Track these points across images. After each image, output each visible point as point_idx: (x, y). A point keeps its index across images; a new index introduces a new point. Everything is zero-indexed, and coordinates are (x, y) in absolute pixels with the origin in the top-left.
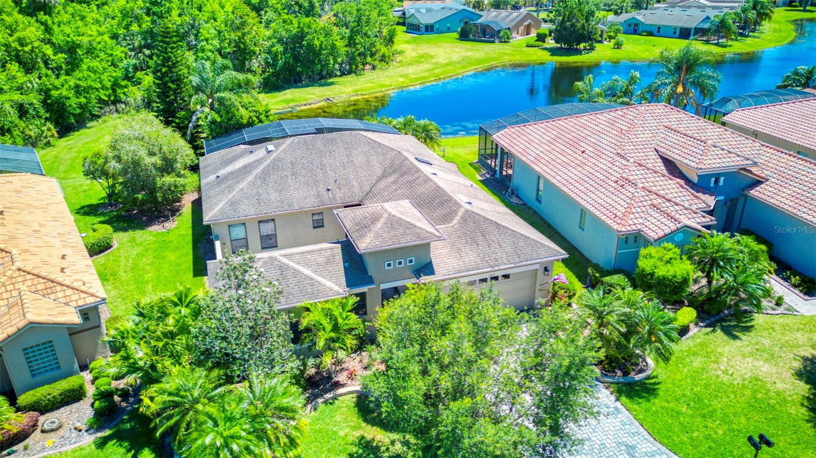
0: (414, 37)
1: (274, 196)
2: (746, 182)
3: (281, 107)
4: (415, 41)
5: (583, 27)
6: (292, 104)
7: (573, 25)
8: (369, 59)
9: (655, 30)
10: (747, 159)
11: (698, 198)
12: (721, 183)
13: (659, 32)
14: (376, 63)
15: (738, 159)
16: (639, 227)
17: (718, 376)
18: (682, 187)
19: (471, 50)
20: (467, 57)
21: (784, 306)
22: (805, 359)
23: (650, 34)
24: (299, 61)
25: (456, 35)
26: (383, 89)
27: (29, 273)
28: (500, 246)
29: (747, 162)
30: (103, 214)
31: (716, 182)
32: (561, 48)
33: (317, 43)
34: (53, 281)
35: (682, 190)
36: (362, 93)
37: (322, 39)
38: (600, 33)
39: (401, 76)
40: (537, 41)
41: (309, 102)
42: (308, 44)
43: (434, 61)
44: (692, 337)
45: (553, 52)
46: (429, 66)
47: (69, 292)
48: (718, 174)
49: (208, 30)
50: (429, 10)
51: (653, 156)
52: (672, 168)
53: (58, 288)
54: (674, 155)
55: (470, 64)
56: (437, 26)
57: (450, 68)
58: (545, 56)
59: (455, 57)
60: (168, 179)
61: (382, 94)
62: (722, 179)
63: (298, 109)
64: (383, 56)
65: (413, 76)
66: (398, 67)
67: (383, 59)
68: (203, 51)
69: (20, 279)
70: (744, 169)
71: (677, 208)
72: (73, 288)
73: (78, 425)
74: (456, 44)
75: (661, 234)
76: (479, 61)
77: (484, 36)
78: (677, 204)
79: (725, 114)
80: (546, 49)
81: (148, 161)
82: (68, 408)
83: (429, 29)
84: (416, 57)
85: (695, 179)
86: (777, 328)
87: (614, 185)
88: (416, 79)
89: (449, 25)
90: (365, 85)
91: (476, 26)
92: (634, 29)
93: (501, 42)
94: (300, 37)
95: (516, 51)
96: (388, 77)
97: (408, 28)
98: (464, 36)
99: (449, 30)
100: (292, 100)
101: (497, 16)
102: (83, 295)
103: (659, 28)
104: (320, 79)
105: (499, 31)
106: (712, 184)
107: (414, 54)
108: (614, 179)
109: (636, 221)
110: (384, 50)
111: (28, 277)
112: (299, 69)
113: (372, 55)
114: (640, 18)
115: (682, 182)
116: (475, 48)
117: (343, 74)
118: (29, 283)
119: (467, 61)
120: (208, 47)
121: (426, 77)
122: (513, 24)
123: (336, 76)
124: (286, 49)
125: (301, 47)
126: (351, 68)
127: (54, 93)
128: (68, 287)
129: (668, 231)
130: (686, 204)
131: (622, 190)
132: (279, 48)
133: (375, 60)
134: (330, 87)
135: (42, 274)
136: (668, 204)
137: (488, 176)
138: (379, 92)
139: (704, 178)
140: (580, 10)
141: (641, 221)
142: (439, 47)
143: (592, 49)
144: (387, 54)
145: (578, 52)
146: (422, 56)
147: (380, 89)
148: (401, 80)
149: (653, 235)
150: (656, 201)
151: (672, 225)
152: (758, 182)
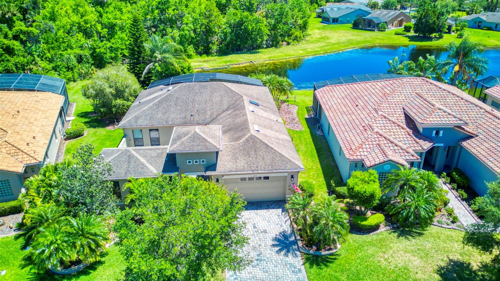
0: (325, 26)
1: (160, 115)
2: (459, 136)
3: (221, 65)
4: (323, 28)
5: (434, 22)
6: (228, 64)
7: (427, 21)
8: (286, 39)
9: (494, 26)
10: (461, 120)
11: (417, 143)
12: (440, 135)
13: (496, 27)
14: (290, 41)
15: (454, 119)
16: (363, 157)
17: (379, 262)
18: (409, 134)
19: (356, 35)
20: (351, 39)
21: (458, 223)
22: (451, 261)
23: (490, 29)
24: (239, 38)
25: (351, 25)
26: (287, 57)
27: (9, 144)
28: (263, 158)
29: (460, 122)
30: (89, 117)
31: (437, 133)
32: (419, 36)
33: (250, 27)
34: (19, 150)
35: (408, 136)
36: (273, 59)
37: (254, 25)
38: (447, 27)
39: (302, 50)
40: (404, 31)
41: (239, 63)
42: (245, 28)
43: (328, 41)
44: (378, 234)
45: (412, 39)
46: (323, 44)
47: (25, 156)
48: (438, 128)
49: (188, 18)
50: (339, 9)
51: (400, 112)
52: (410, 122)
53: (21, 153)
54: (411, 113)
55: (352, 44)
56: (341, 19)
57: (336, 46)
58: (406, 41)
59: (343, 39)
60: (119, 101)
61: (285, 60)
62: (441, 132)
63: (232, 66)
64: (296, 37)
65: (309, 50)
66: (304, 44)
67: (296, 39)
68: (183, 30)
69: (4, 146)
70: (459, 127)
71: (396, 148)
72: (27, 154)
73: (11, 225)
74: (349, 31)
75: (373, 163)
76: (358, 43)
77: (369, 26)
78: (396, 146)
79: (487, 88)
80: (408, 37)
81: (108, 90)
82: (12, 216)
83: (335, 21)
84: (319, 38)
85: (421, 131)
86: (443, 237)
87: (361, 128)
88: (311, 52)
89: (348, 19)
90: (278, 54)
91: (364, 20)
92: (478, 25)
93: (379, 31)
94: (241, 23)
95: (386, 37)
96: (293, 50)
97: (323, 20)
98: (356, 26)
99: (348, 22)
100: (230, 61)
101: (380, 14)
102: (31, 158)
103: (497, 25)
104: (253, 50)
105: (378, 24)
106: (434, 134)
107: (318, 36)
108: (364, 124)
109: (362, 154)
110: (298, 33)
111: (9, 146)
112: (238, 43)
113: (289, 36)
114: (484, 18)
115: (411, 132)
116: (360, 34)
117: (268, 47)
118: (8, 149)
119: (350, 42)
120: (186, 28)
121: (318, 51)
122: (389, 19)
123: (263, 48)
124: (232, 31)
125: (241, 29)
126: (274, 43)
127: (98, 50)
128: (25, 153)
129: (378, 162)
130: (404, 147)
131: (364, 133)
132: (229, 30)
133: (290, 39)
134: (255, 55)
135: (16, 145)
136: (390, 145)
137: (312, 116)
138: (284, 59)
139: (428, 130)
140: (434, 12)
141: (366, 153)
142: (337, 32)
143: (441, 37)
144: (298, 36)
145: (430, 39)
146: (322, 38)
147: (285, 57)
148: (301, 52)
149: (368, 164)
150: (383, 142)
151: (382, 159)
152: (469, 137)
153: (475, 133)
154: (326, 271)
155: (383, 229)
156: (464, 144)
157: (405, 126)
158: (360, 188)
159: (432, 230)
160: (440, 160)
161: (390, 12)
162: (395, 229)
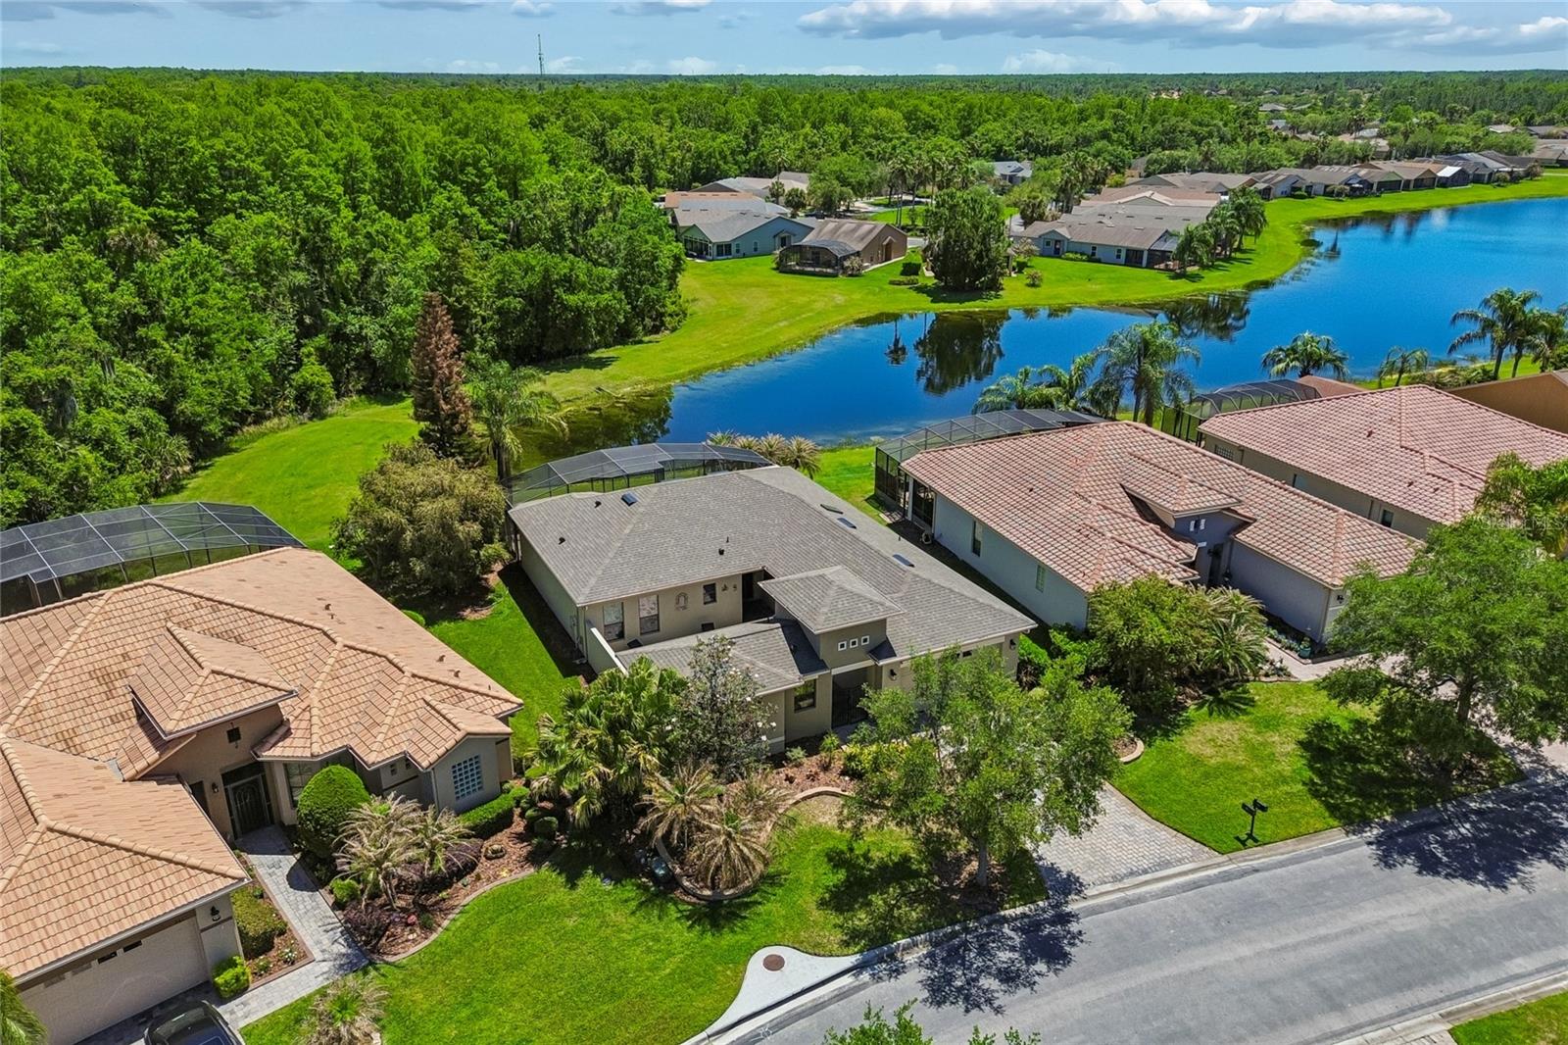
2: (1232, 524)
5: (980, 255)
11: (1176, 547)
12: (1202, 527)
13: (1093, 254)
15: (1220, 497)
18: (1157, 534)
19: (804, 291)
27: (425, 679)
29: (1229, 500)
31: (1197, 525)
34: (456, 687)
40: (904, 273)
47: (479, 698)
48: (1198, 516)
52: (1145, 510)
53: (466, 694)
54: (1145, 493)
56: (736, 246)
58: (924, 303)
62: (1203, 521)
69: (420, 686)
70: (1228, 509)
71: (1154, 561)
72: (481, 694)
74: (776, 280)
76: (820, 314)
77: (818, 263)
82: (498, 836)
83: (724, 250)
85: (1172, 524)
87: (1076, 534)
91: (802, 249)
92: (1054, 248)
93: (849, 276)
99: (757, 252)
102: (496, 702)
103: (1094, 248)
105: (843, 258)
106: (1192, 529)
108: (1075, 526)
111: (427, 683)
114: (1064, 231)
115: (1157, 528)
128: (474, 692)
130: (1164, 556)
131: (1088, 541)
136: (1143, 557)
137: (897, 518)
145: (974, 294)
152: (1244, 524)
153: (1250, 515)
156: (1241, 536)
157: (1139, 518)
161: (859, 226)
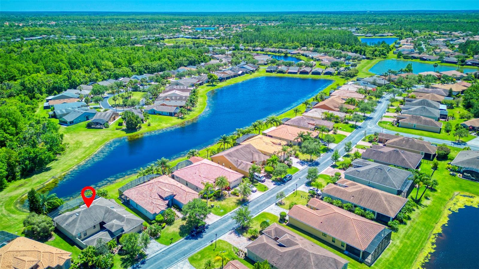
0: (67, 128)
3: (38, 185)
8: (58, 152)
10: (172, 192)
11: (165, 202)
14: (61, 152)
17: (169, 232)
20: (95, 141)
21: (180, 217)
23: (160, 114)
26: (72, 167)
31: (168, 198)
35: (162, 201)
36: (64, 170)
39: (75, 158)
40: (119, 126)
41: (46, 180)
43: (83, 146)
45: (126, 131)
46: (83, 150)
48: (168, 196)
51: (157, 195)
54: (161, 194)
56: (75, 121)
58: (124, 135)
61: (72, 169)
67: (63, 150)
70: (172, 194)
78: (161, 205)
79: (173, 173)
80: (124, 130)
83: (72, 123)
84: (74, 144)
86: (178, 221)
88: (81, 158)
89: (80, 119)
90: (64, 167)
92: (154, 112)
93: (105, 128)
94: (36, 157)
95: (113, 132)
97: (60, 121)
98: (89, 126)
99: (80, 121)
101: (100, 115)
109: (155, 211)
114: (154, 108)
115: (162, 199)
117: (49, 162)
125: (37, 160)
129: (160, 212)
131: (152, 205)
134: (51, 171)
137: (123, 201)
139: (166, 198)
142: (81, 135)
143: (140, 127)
144: (64, 147)
145: (136, 130)
146: (77, 143)
149: (157, 213)
150: (158, 206)
151: (160, 210)
153: (176, 194)
154: (160, 239)
155: (166, 226)
157: (160, 198)
158: (160, 219)
159: (175, 221)
160: (170, 204)
162: (168, 225)
